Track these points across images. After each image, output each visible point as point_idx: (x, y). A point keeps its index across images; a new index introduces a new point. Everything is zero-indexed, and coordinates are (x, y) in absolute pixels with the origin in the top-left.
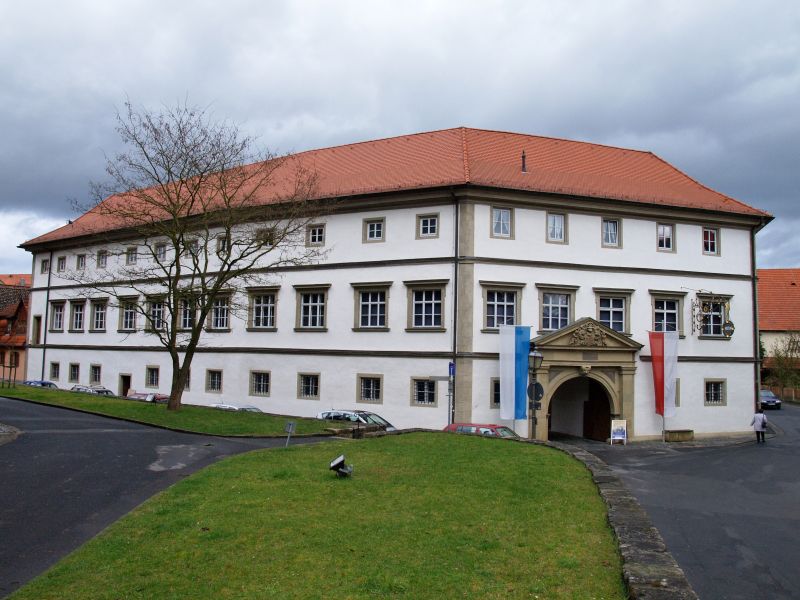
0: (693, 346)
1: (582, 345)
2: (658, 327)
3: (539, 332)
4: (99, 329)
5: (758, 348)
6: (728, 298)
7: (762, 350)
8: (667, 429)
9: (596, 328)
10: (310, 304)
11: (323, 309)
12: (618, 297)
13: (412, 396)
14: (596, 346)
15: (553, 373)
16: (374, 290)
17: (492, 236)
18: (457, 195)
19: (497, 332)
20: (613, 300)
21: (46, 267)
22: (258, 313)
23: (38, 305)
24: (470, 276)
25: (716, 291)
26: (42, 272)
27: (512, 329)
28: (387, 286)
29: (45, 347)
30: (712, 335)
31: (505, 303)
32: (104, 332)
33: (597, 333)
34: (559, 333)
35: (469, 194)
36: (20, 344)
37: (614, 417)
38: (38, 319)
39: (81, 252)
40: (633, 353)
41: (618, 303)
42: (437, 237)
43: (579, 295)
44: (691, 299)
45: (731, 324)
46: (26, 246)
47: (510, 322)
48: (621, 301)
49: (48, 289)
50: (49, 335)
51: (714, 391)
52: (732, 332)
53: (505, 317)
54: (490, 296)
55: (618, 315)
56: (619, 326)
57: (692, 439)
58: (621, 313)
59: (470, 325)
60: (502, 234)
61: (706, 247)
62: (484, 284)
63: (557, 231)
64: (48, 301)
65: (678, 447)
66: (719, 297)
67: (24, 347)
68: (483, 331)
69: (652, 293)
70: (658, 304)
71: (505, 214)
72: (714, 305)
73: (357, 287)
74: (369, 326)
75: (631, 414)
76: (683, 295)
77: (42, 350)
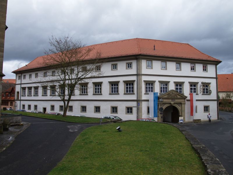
0: (201, 97)
1: (171, 97)
2: (191, 92)
3: (159, 94)
4: (36, 95)
5: (218, 97)
6: (210, 83)
7: (219, 97)
8: (194, 119)
9: (175, 92)
10: (97, 87)
11: (101, 89)
12: (180, 84)
13: (126, 112)
14: (175, 97)
15: (164, 105)
16: (115, 83)
17: (147, 68)
18: (137, 57)
19: (148, 94)
20: (179, 85)
21: (20, 78)
22: (82, 90)
23: (18, 89)
24: (141, 79)
25: (207, 82)
26: (19, 79)
27: (153, 93)
28: (118, 82)
29: (21, 100)
30: (206, 93)
31: (151, 86)
32: (38, 96)
33: (175, 94)
34: (165, 94)
35: (141, 57)
36: (13, 100)
37: (180, 116)
38: (18, 92)
39: (30, 73)
40: (185, 99)
41: (180, 85)
42: (132, 69)
43: (170, 83)
44: (200, 84)
45: (211, 91)
46: (14, 72)
47: (152, 91)
48: (181, 85)
49: (21, 84)
50: (21, 97)
51: (206, 109)
52: (211, 93)
53: (151, 90)
54: (146, 84)
55: (180, 89)
56: (181, 92)
57: (201, 122)
58: (181, 88)
59: (141, 92)
60: (149, 68)
61: (204, 70)
62: (145, 81)
63: (164, 66)
64: (21, 87)
65: (197, 124)
66: (207, 83)
67: (14, 101)
68: (145, 94)
69: (189, 82)
70: (191, 86)
71: (150, 62)
72: (206, 86)
73: (110, 82)
74: (114, 93)
75: (185, 116)
76: (198, 83)
77: (20, 101)
